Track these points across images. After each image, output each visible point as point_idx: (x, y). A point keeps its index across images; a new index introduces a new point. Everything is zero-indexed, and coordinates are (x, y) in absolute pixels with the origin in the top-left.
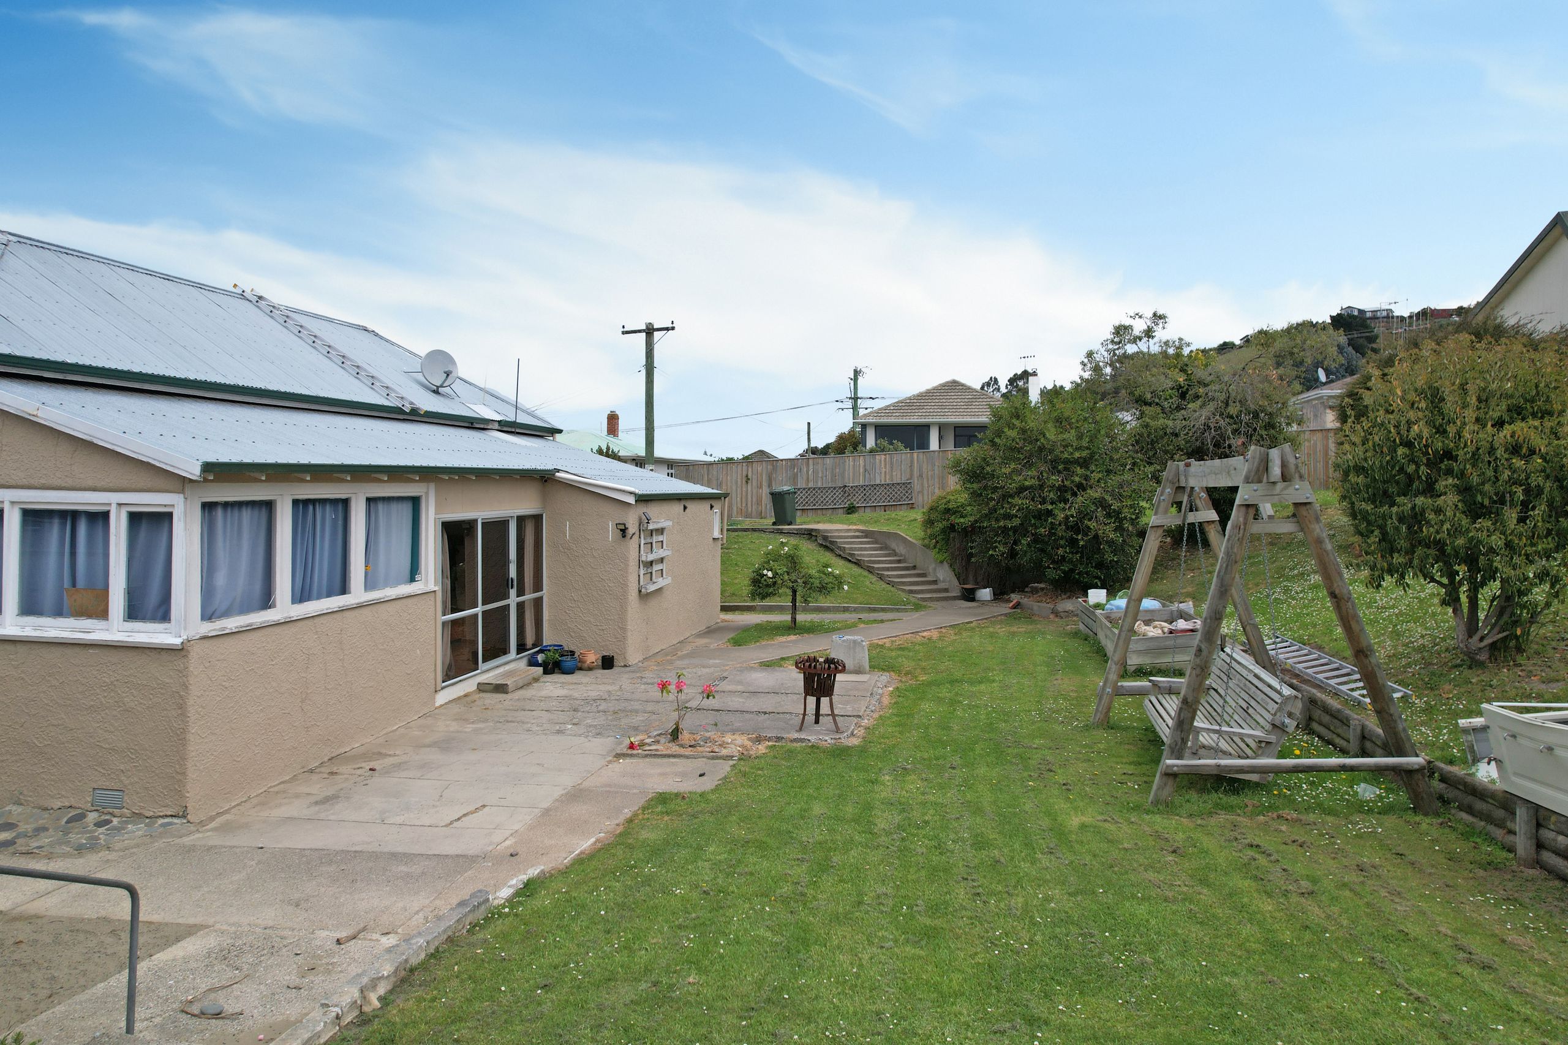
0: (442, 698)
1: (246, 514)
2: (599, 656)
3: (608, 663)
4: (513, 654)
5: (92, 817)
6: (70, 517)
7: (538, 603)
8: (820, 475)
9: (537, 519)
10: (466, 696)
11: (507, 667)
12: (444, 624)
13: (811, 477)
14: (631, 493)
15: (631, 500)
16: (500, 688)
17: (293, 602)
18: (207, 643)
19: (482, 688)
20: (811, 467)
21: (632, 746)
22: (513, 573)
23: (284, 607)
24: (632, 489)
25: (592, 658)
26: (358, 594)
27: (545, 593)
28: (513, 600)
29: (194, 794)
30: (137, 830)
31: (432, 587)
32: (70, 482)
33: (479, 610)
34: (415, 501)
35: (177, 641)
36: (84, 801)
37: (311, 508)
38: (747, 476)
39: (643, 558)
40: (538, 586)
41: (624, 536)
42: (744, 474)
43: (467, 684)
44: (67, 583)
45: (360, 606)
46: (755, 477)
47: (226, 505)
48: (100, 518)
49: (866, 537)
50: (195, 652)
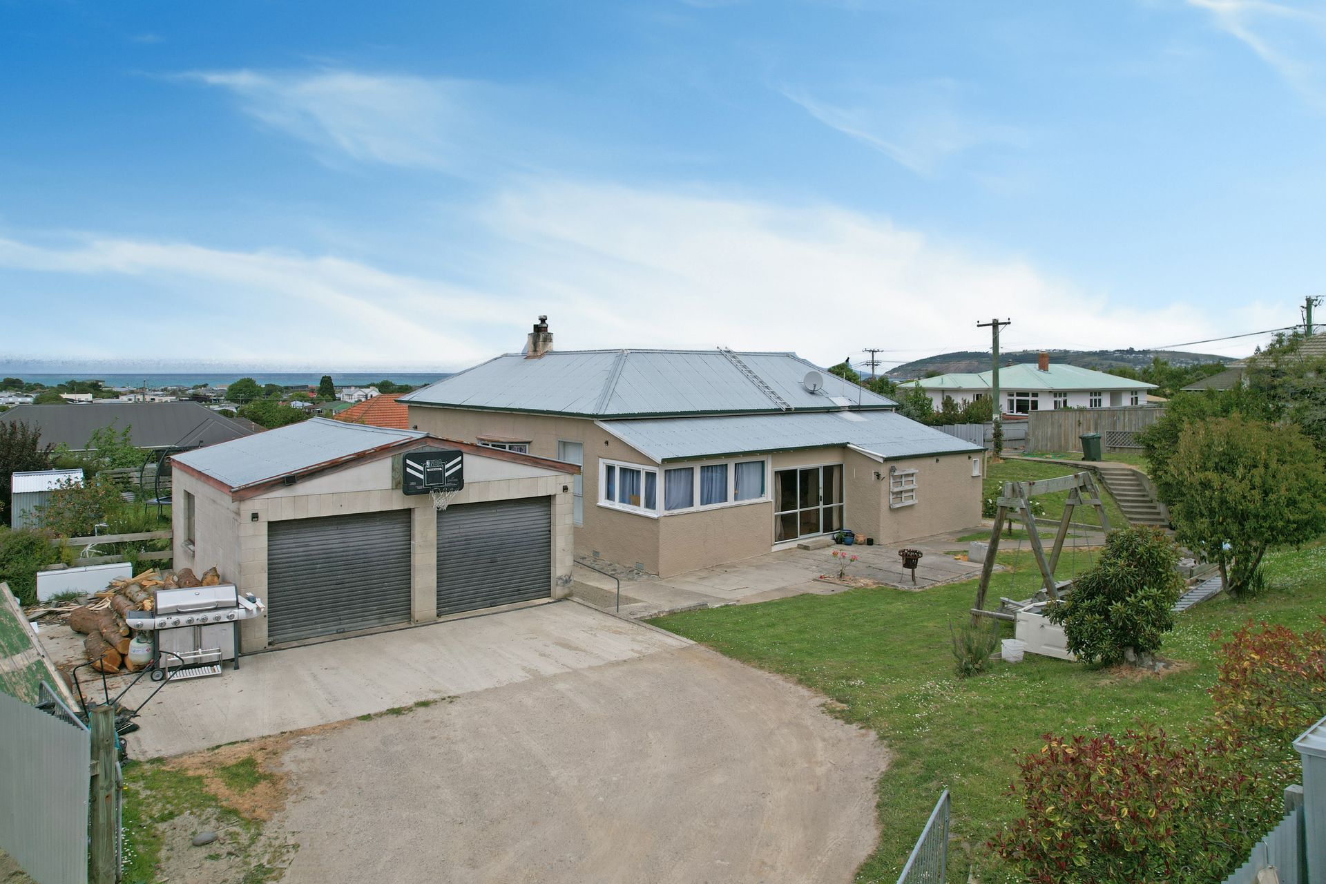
0: (776, 548)
1: (683, 473)
2: (866, 538)
3: (870, 542)
4: (821, 532)
5: (636, 571)
6: (632, 471)
7: (841, 508)
8: (1134, 422)
9: (841, 466)
10: (790, 549)
11: (818, 539)
12: (776, 516)
13: (1127, 424)
14: (881, 457)
15: (881, 461)
16: (806, 548)
17: (665, 509)
18: (667, 518)
19: (800, 547)
20: (1127, 416)
21: (821, 577)
22: (821, 493)
23: (697, 506)
24: (881, 455)
25: (861, 538)
26: (731, 501)
27: (844, 503)
28: (821, 506)
29: (661, 568)
30: (645, 577)
31: (770, 500)
32: (630, 460)
33: (798, 510)
34: (763, 462)
35: (656, 516)
36: (634, 566)
37: (710, 468)
38: (1079, 421)
39: (891, 490)
40: (841, 500)
41: (878, 479)
42: (1077, 419)
43: (791, 544)
44: (631, 494)
45: (731, 507)
46: (1085, 422)
47: (674, 470)
48: (638, 472)
49: (1133, 475)
50: (662, 521)
